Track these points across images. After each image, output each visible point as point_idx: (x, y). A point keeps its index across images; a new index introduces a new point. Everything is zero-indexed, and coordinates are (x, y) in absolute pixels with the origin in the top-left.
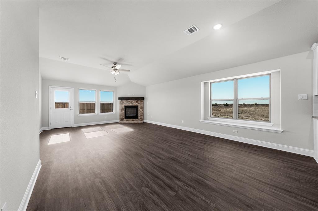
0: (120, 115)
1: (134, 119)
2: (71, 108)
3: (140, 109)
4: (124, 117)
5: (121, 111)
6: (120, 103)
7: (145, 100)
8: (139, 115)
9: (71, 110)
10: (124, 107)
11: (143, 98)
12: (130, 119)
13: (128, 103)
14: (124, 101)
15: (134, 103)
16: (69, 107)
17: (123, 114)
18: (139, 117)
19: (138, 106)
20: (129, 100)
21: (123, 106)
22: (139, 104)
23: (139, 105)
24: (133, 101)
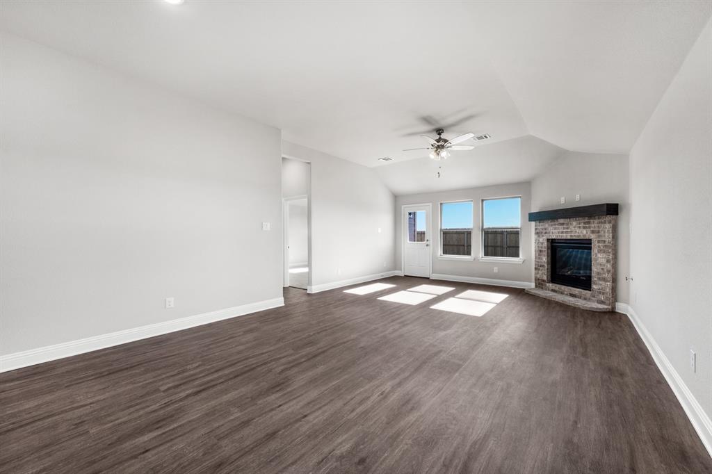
0: (536, 269)
1: (576, 291)
2: (428, 243)
3: (599, 255)
4: (545, 278)
5: (537, 255)
6: (536, 229)
7: (622, 216)
8: (594, 279)
9: (427, 245)
10: (545, 244)
11: (617, 205)
12: (563, 287)
13: (557, 231)
14: (546, 225)
15: (575, 230)
16: (426, 239)
17: (543, 266)
18: (594, 287)
19: (591, 240)
20: (561, 221)
21: (543, 239)
22: (593, 232)
23: (593, 236)
24: (574, 223)
